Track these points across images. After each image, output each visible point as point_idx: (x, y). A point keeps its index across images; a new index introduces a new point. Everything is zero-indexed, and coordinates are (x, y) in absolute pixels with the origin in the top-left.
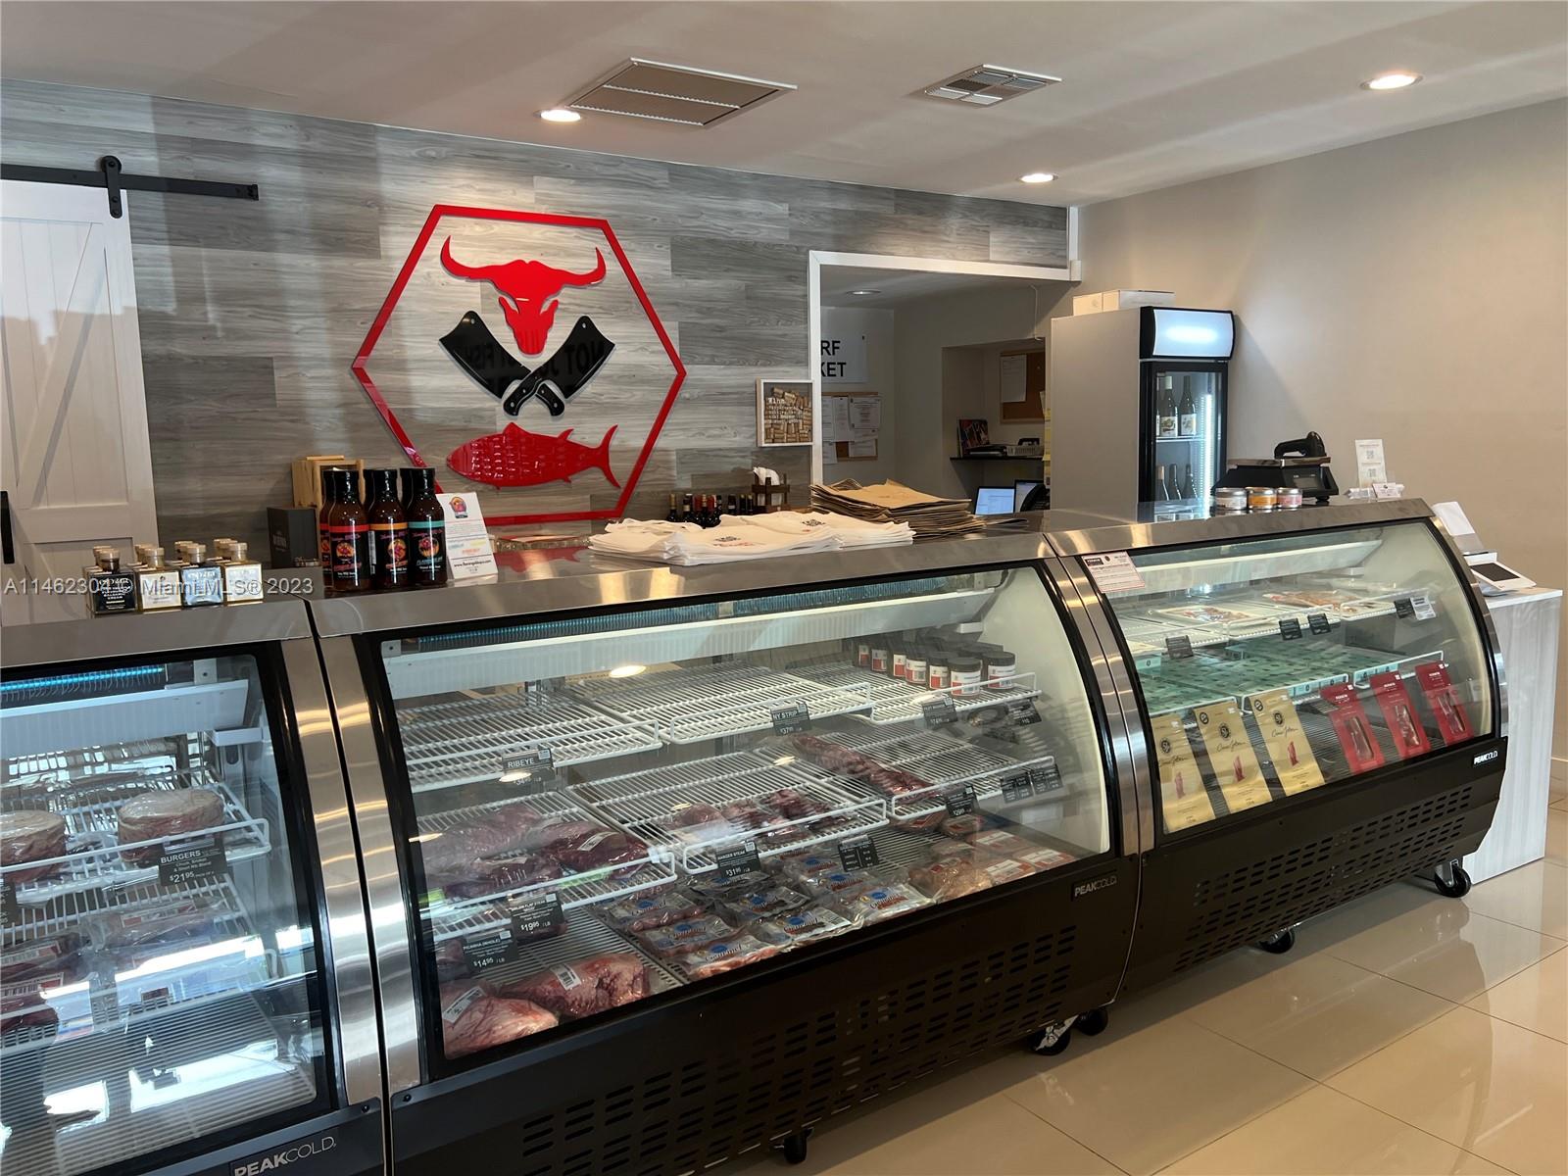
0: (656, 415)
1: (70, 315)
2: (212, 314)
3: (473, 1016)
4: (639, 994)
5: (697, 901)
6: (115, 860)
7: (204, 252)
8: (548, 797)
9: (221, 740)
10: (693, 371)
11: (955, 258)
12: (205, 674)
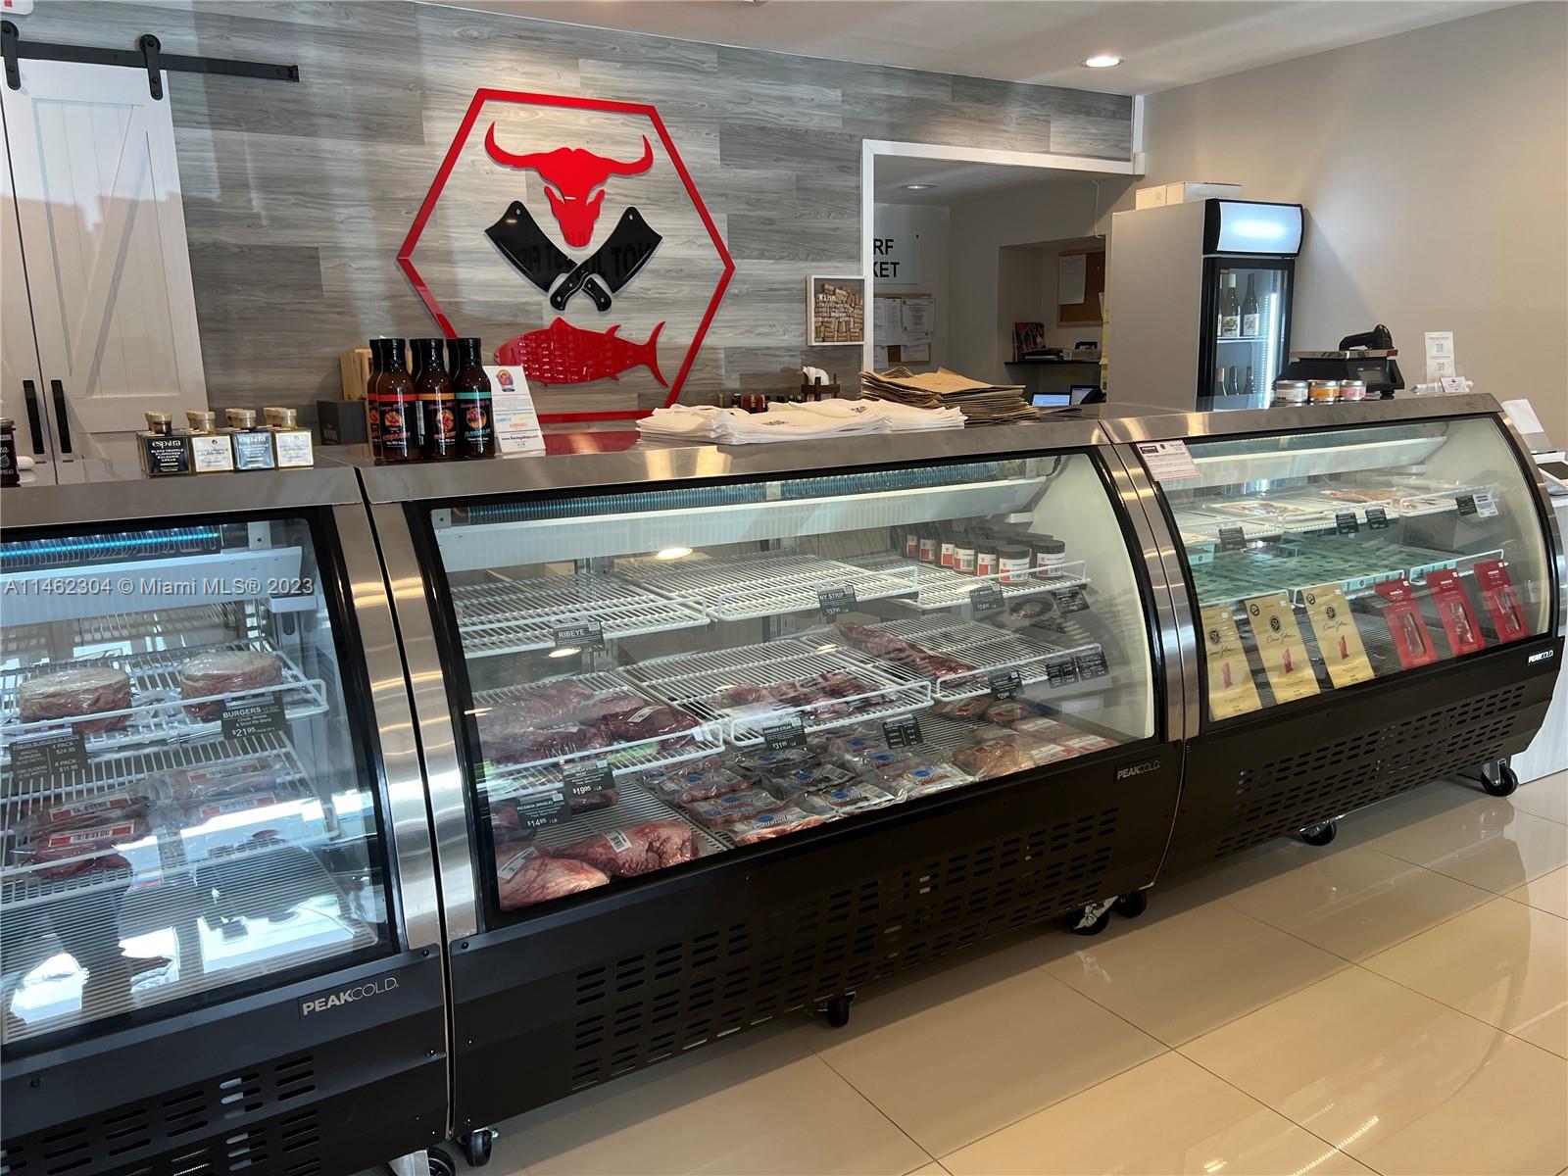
0: (704, 312)
1: (115, 201)
2: (256, 201)
3: (528, 873)
4: (688, 857)
5: (744, 776)
6: (180, 716)
7: (246, 136)
8: (599, 677)
9: (277, 606)
10: (742, 266)
11: (1013, 149)
12: (259, 540)
